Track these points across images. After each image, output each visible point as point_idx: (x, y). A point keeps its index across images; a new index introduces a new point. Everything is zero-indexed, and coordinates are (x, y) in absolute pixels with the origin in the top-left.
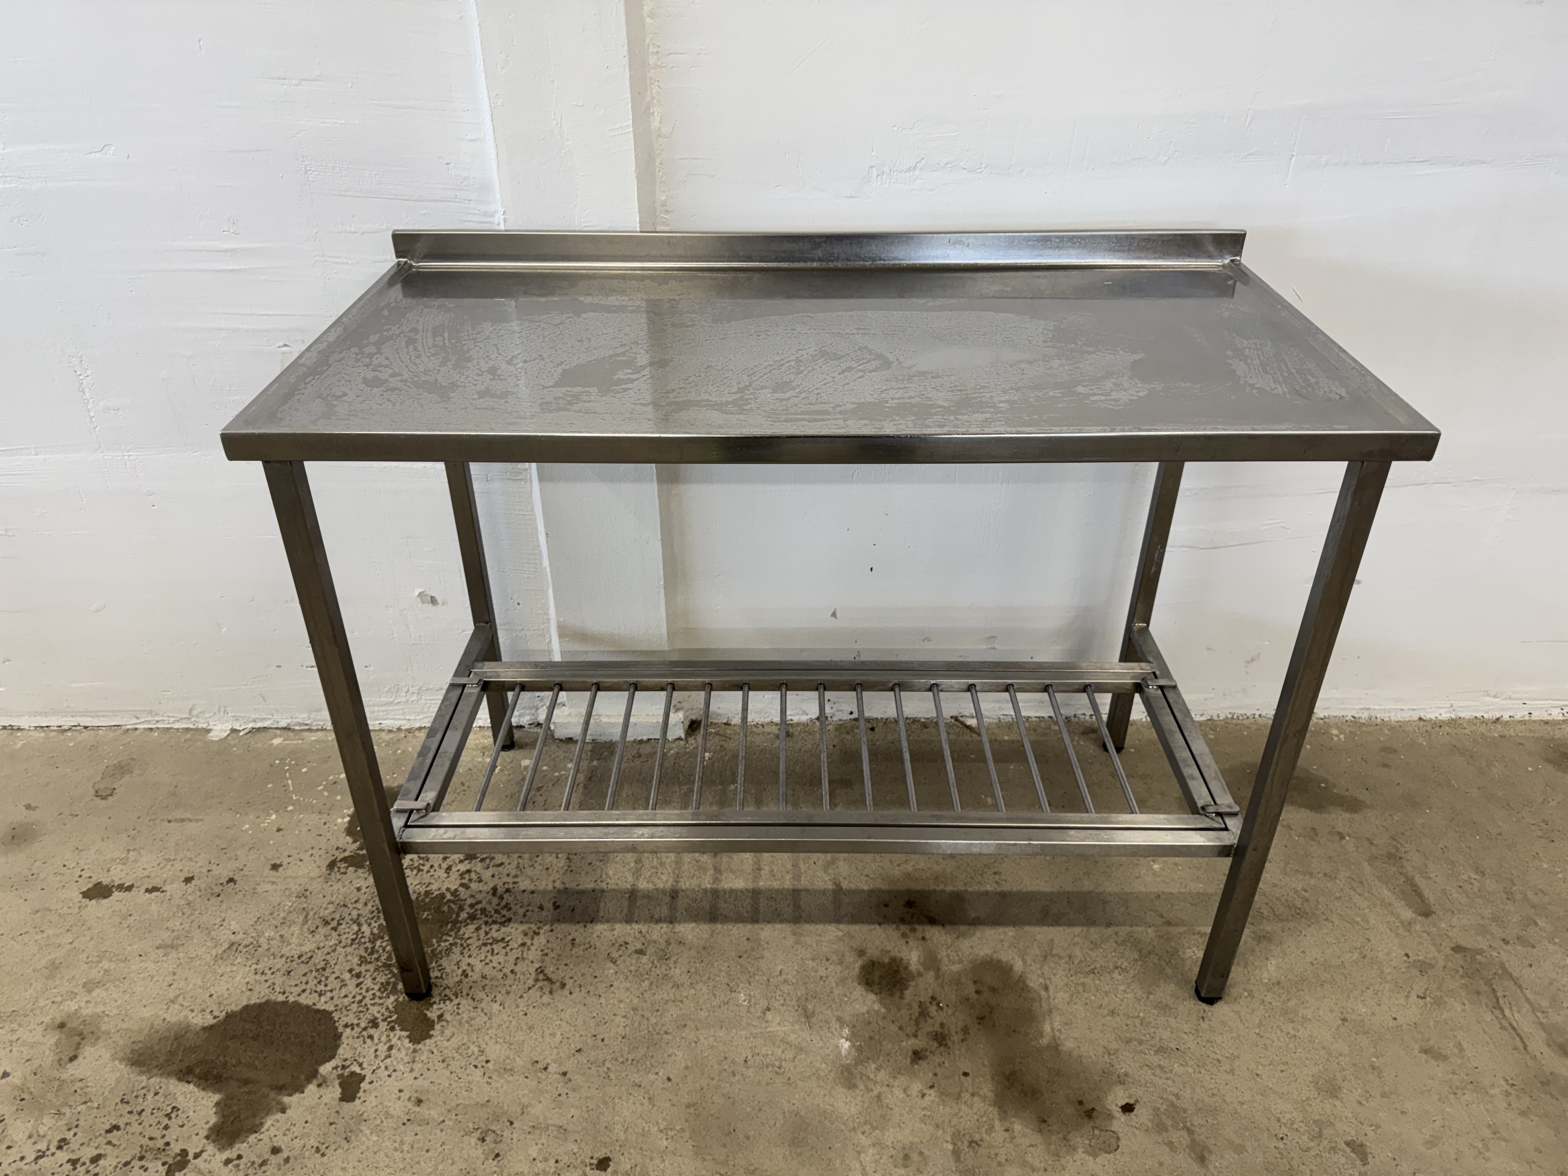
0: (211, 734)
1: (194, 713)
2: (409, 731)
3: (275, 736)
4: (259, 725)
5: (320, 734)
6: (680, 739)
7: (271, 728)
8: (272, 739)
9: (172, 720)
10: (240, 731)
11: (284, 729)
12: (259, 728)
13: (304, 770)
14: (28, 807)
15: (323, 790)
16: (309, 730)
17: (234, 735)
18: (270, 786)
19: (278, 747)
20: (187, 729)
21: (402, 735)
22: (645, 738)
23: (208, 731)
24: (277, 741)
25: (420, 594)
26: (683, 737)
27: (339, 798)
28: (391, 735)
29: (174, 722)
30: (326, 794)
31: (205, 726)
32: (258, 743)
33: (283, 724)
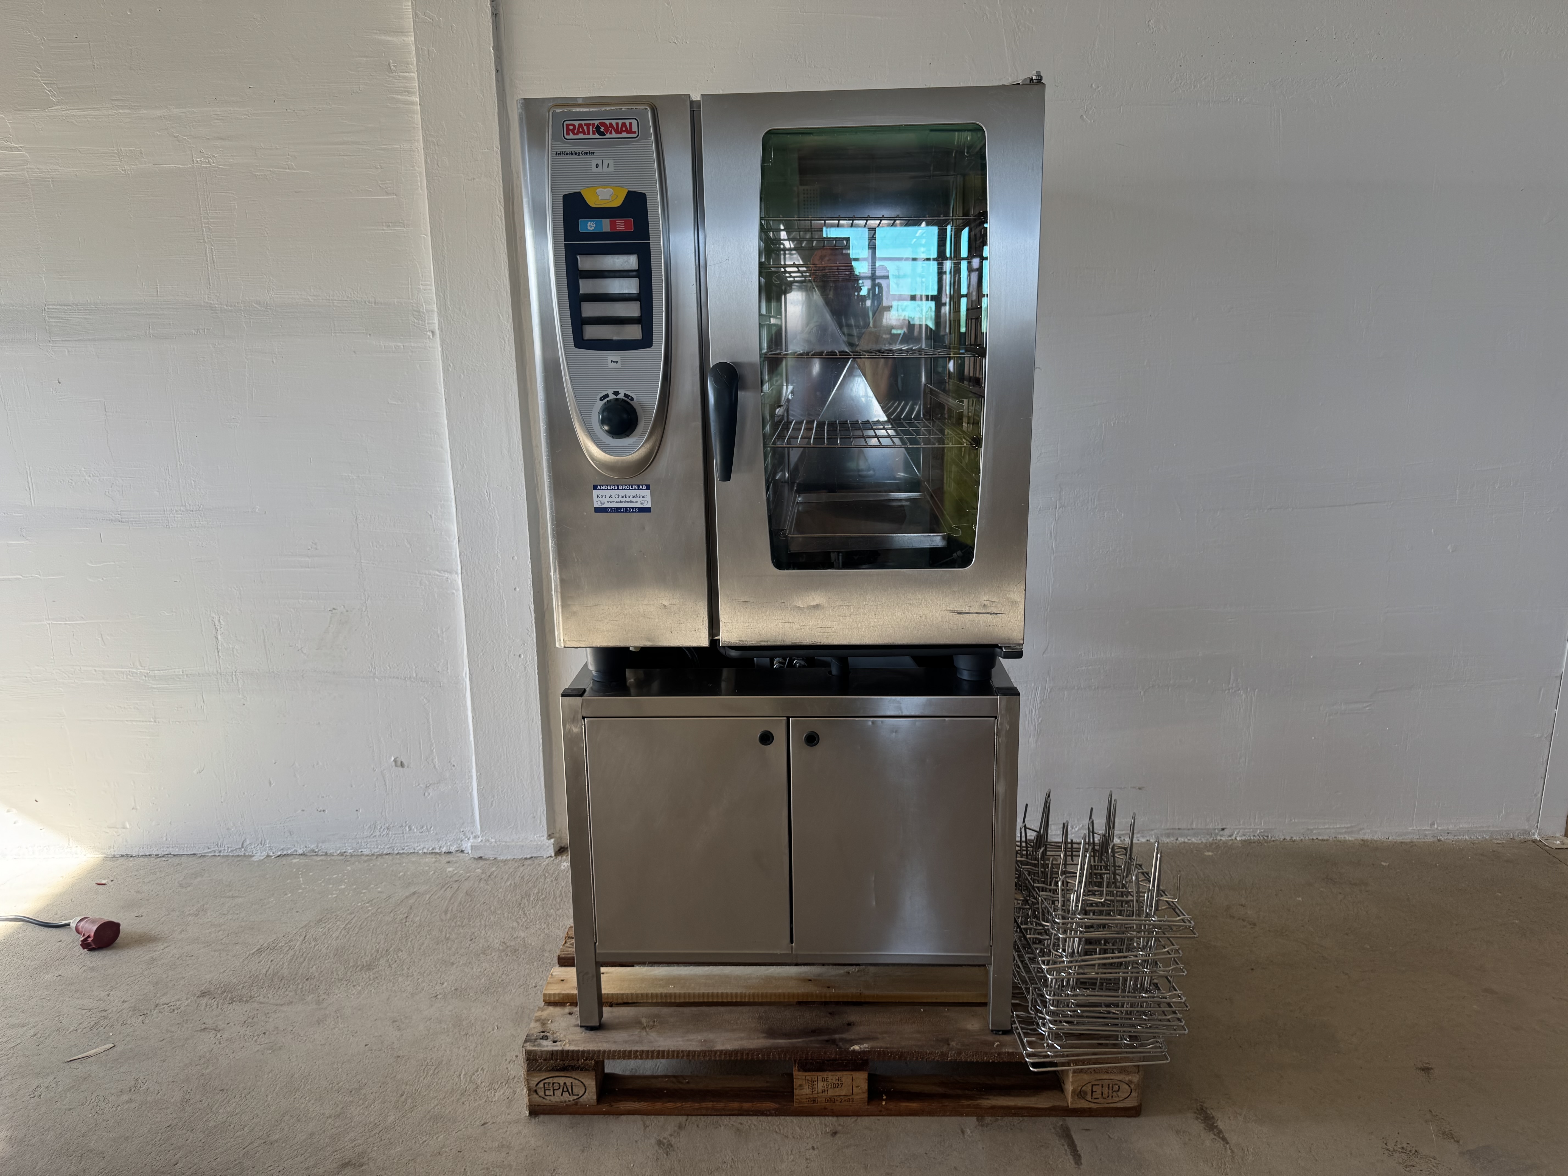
0: (254, 858)
1: (245, 845)
2: (379, 855)
3: (295, 858)
4: (285, 853)
5: (323, 857)
6: (551, 857)
7: (292, 855)
8: (292, 859)
9: (230, 850)
10: (272, 856)
11: (302, 854)
12: (285, 855)
13: (311, 874)
14: (138, 892)
15: (322, 882)
16: (316, 855)
17: (269, 858)
18: (288, 881)
19: (295, 863)
20: (238, 856)
21: (375, 857)
22: (528, 856)
23: (252, 856)
24: (294, 861)
25: (395, 761)
26: (553, 855)
27: (331, 886)
28: (368, 857)
29: (232, 851)
30: (323, 884)
31: (250, 854)
32: (284, 861)
33: (300, 852)
